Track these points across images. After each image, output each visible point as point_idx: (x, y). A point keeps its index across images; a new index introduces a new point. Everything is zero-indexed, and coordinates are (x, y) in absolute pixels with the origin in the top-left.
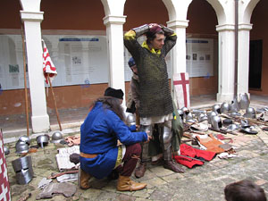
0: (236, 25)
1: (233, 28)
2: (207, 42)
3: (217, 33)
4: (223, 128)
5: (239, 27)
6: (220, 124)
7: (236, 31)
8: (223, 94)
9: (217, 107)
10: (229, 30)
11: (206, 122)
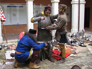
0: (79, 2)
1: (78, 3)
4: (73, 44)
8: (73, 29)
9: (71, 35)
10: (76, 4)
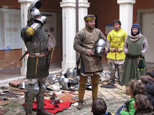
0: (77, 3)
1: (75, 5)
2: (51, 16)
3: (61, 9)
4: (71, 87)
5: (79, 5)
6: (69, 85)
7: (77, 8)
8: (67, 62)
9: (64, 73)
10: (71, 7)
11: (58, 83)
